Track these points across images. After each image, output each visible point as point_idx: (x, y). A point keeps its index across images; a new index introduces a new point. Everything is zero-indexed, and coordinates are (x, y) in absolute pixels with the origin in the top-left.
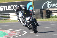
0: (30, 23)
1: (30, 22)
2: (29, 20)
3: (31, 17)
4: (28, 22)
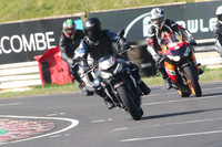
0: (113, 83)
1: (114, 76)
2: (109, 70)
3: (118, 57)
4: (106, 76)
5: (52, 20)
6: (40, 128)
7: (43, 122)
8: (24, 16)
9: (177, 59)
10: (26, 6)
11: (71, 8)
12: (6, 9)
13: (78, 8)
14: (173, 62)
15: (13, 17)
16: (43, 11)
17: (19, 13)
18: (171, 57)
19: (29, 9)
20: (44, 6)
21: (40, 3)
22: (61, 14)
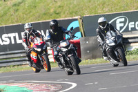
5: (60, 21)
6: (52, 88)
7: (54, 85)
8: (42, 18)
9: (39, 50)
10: (43, 12)
11: (71, 13)
12: (31, 14)
13: (76, 13)
14: (36, 52)
15: (36, 19)
16: (54, 15)
17: (39, 17)
18: (36, 49)
19: (45, 14)
20: (55, 12)
21: (52, 10)
22: (66, 17)
